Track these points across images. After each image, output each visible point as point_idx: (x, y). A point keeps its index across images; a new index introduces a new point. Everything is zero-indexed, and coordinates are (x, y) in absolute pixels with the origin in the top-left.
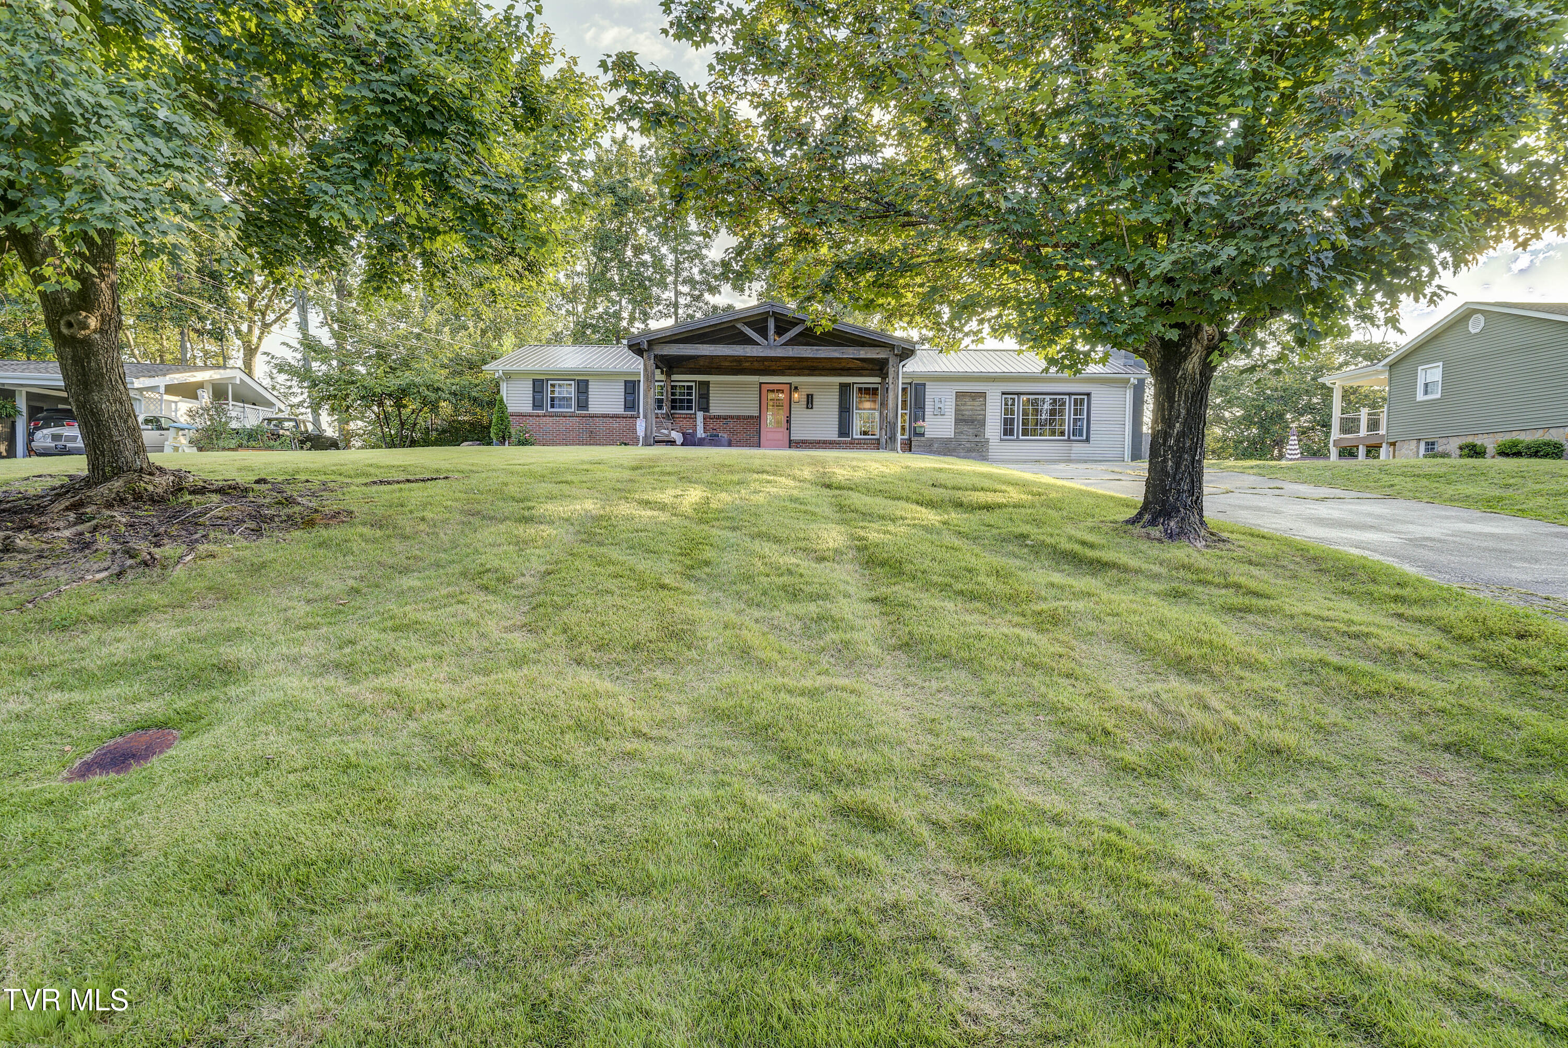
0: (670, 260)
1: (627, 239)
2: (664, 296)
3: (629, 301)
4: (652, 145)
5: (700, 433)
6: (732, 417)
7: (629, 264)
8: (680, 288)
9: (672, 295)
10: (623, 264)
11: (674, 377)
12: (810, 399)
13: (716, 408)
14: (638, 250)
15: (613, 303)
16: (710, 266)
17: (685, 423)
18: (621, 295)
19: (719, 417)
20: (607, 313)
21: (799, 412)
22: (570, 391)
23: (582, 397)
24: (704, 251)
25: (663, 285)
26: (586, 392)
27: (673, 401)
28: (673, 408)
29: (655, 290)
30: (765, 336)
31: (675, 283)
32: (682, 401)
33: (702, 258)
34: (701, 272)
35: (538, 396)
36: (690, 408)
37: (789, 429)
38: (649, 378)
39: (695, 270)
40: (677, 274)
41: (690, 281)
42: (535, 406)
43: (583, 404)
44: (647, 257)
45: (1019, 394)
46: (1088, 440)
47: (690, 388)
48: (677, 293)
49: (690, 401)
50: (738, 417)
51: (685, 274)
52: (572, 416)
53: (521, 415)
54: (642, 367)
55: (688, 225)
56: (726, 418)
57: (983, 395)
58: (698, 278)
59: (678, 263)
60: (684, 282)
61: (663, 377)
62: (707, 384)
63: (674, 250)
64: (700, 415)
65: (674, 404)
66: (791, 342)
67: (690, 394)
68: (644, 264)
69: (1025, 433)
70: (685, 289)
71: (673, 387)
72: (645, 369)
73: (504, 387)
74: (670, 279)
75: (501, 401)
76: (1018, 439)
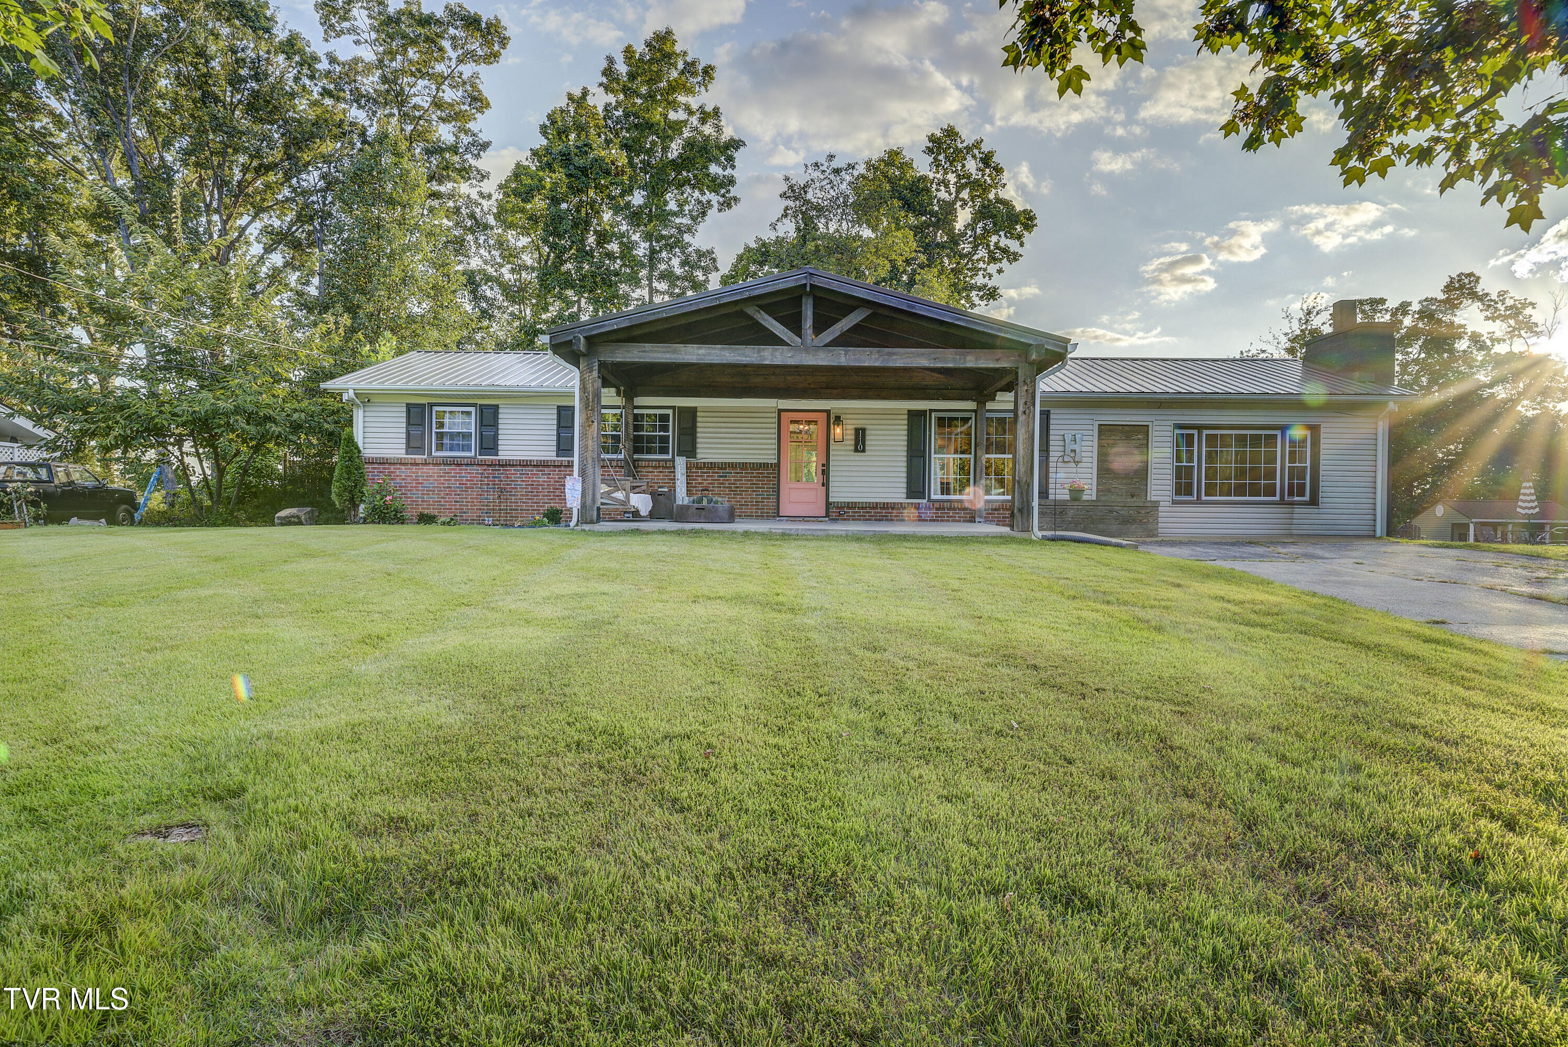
0: (642, 250)
1: (587, 223)
2: (635, 295)
3: (589, 300)
4: (619, 104)
5: (682, 496)
6: (732, 466)
7: (590, 254)
8: (655, 284)
9: (645, 292)
10: (584, 254)
11: (639, 401)
12: (860, 437)
13: (707, 452)
14: (603, 237)
15: (569, 304)
16: (694, 257)
17: (654, 476)
18: (580, 294)
19: (712, 466)
20: (560, 316)
21: (842, 456)
22: (470, 425)
23: (488, 433)
24: (687, 238)
25: (634, 281)
26: (495, 424)
27: (637, 439)
28: (637, 450)
29: (623, 288)
30: (798, 331)
31: (650, 279)
32: (651, 439)
33: (684, 247)
34: (683, 264)
35: (415, 432)
36: (664, 450)
37: (826, 484)
38: (592, 403)
39: (675, 262)
40: (652, 267)
41: (667, 276)
42: (409, 448)
43: (489, 444)
44: (614, 247)
45: (1200, 428)
46: (1314, 501)
47: (664, 418)
48: (652, 291)
49: (665, 440)
50: (744, 466)
51: (663, 267)
52: (471, 463)
53: (384, 462)
54: (576, 383)
55: (666, 203)
56: (724, 466)
57: (1144, 430)
58: (678, 271)
59: (653, 252)
60: (663, 277)
61: (619, 401)
62: (693, 412)
63: (648, 237)
64: (681, 463)
65: (639, 444)
66: (841, 342)
67: (665, 428)
68: (610, 255)
69: (1210, 491)
70: (662, 286)
71: (636, 417)
72: (583, 389)
73: (359, 416)
74: (643, 273)
75: (350, 440)
76: (1199, 501)
